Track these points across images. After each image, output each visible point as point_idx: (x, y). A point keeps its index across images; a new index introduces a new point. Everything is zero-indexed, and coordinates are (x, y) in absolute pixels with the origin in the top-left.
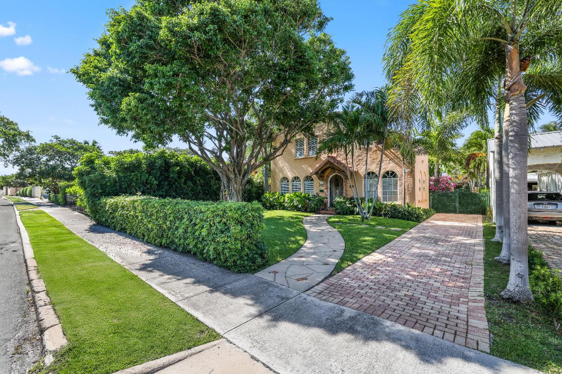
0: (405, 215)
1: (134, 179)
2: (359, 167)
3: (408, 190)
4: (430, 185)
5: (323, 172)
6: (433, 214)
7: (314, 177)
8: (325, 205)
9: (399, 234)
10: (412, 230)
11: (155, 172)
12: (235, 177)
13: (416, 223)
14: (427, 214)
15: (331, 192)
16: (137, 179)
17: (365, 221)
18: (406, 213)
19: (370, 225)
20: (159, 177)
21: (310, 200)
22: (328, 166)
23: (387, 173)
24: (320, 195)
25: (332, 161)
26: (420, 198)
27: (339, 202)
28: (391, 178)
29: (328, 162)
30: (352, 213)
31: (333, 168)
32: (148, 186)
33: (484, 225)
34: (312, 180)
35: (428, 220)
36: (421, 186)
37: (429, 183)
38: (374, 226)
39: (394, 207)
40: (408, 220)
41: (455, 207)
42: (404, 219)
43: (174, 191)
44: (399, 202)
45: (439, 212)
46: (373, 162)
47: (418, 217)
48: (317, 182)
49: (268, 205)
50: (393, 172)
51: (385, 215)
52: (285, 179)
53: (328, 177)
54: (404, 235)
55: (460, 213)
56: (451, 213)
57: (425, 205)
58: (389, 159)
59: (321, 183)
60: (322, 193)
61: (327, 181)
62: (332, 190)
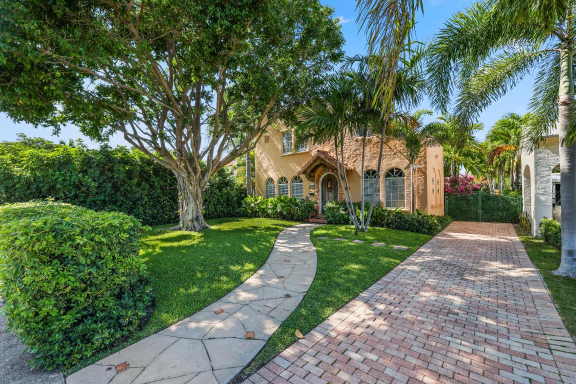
0: (414, 225)
1: (60, 179)
2: (356, 163)
3: (418, 193)
4: (445, 186)
5: (313, 171)
6: (450, 223)
7: (303, 177)
8: (316, 211)
9: (403, 257)
10: (422, 250)
11: (92, 170)
12: (189, 177)
13: (429, 236)
14: (443, 222)
15: (323, 195)
16: (64, 180)
17: (360, 234)
18: (415, 223)
19: (366, 240)
20: (99, 177)
21: (296, 205)
22: (318, 163)
23: (392, 171)
24: (310, 199)
25: (322, 156)
26: (433, 203)
27: (330, 208)
28: (396, 176)
29: (318, 158)
30: (346, 222)
31: (325, 166)
32: (83, 189)
33: (522, 239)
34: (301, 181)
35: (445, 232)
36: (434, 188)
37: (445, 184)
38: (371, 242)
39: (399, 215)
40: (417, 231)
41: (477, 213)
42: (412, 231)
43: (123, 196)
44: (406, 208)
45: (458, 220)
46: (373, 158)
47: (431, 228)
48: (306, 183)
49: (249, 211)
50: (399, 170)
51: (388, 225)
52: (270, 180)
53: (319, 176)
54: (412, 258)
55: (484, 220)
56: (472, 221)
57: (440, 212)
58: (393, 153)
59: (311, 184)
60: (312, 196)
61: (318, 183)
62: (324, 192)
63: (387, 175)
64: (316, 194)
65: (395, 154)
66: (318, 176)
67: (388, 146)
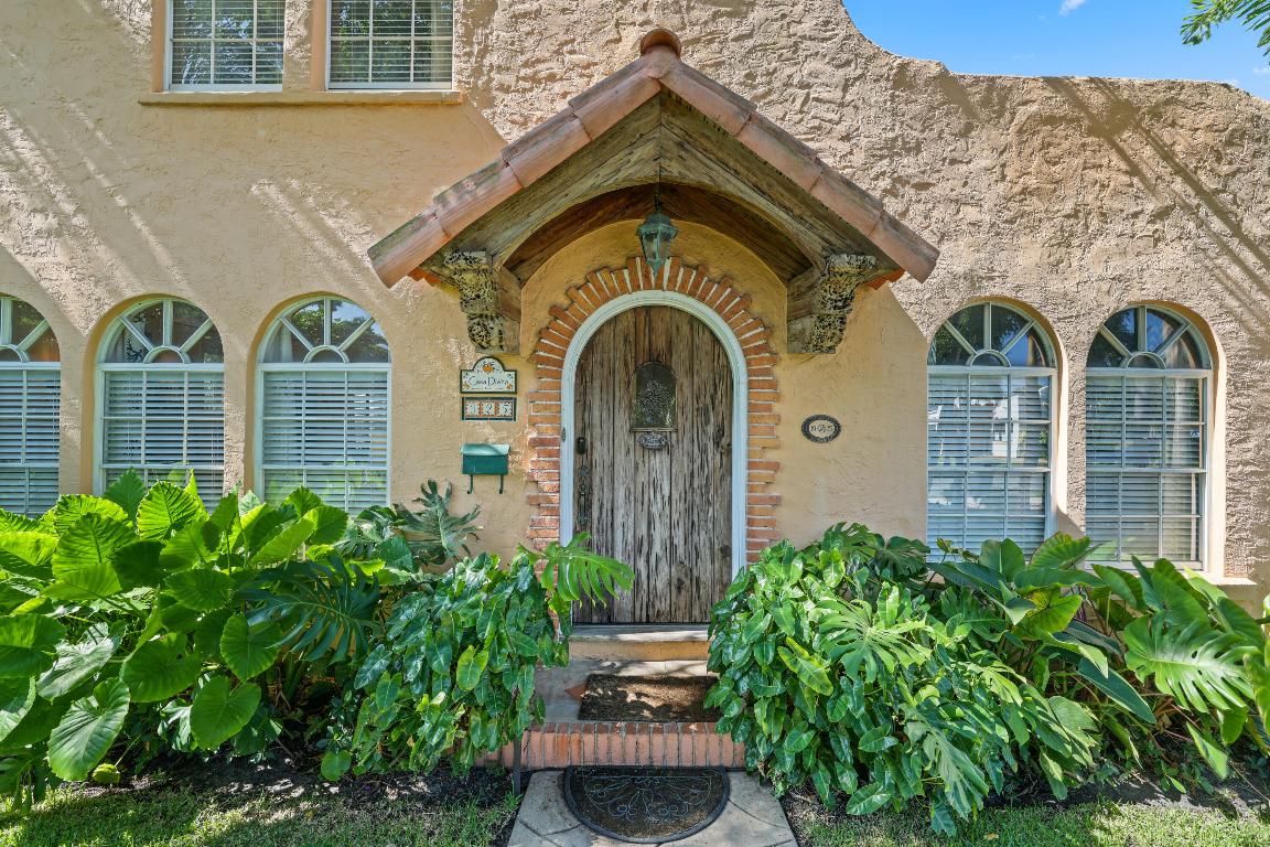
24: (464, 506)
58: (1150, 206)
59: (478, 381)
60: (485, 485)
61: (548, 365)
62: (599, 453)
63: (1100, 352)
64: (528, 462)
65: (1162, 214)
66: (556, 312)
67: (1121, 152)
